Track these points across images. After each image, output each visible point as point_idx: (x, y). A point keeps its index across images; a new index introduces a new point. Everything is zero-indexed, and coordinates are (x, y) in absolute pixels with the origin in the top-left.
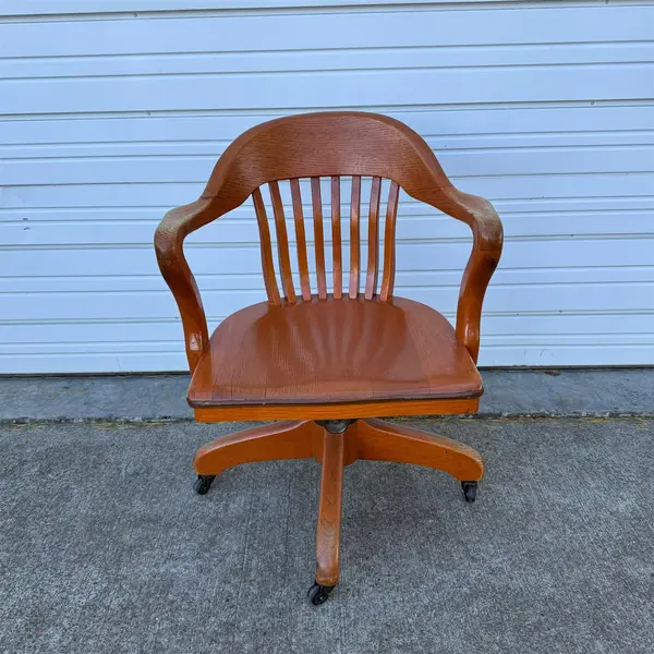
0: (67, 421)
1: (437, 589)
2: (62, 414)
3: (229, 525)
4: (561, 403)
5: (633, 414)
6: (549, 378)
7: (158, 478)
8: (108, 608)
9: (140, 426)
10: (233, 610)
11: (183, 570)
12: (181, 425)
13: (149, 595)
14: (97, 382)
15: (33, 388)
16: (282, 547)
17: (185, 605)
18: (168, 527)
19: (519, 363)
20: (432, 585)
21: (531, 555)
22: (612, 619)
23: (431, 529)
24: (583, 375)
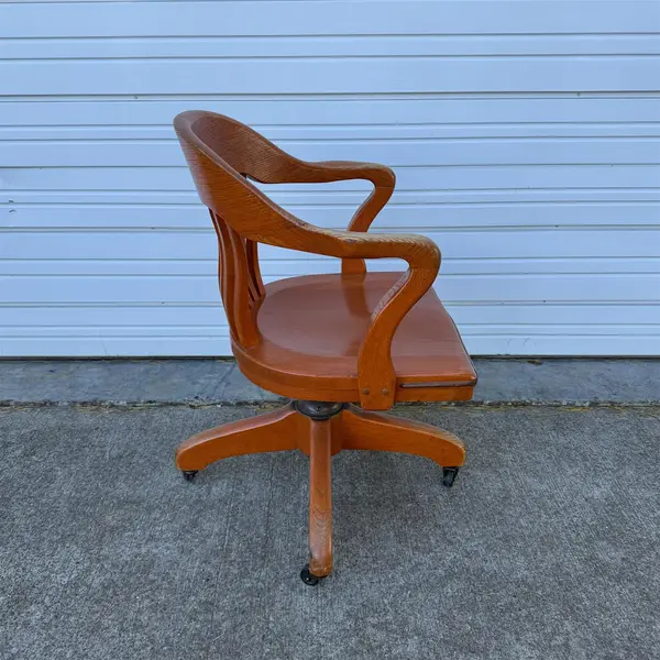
0: (51, 404)
1: (413, 570)
2: (47, 397)
3: (212, 507)
4: (541, 392)
5: (613, 404)
6: (531, 368)
7: (141, 461)
8: (89, 587)
9: (125, 409)
10: (212, 590)
11: (165, 551)
12: (165, 410)
13: (129, 573)
14: (83, 366)
15: (19, 371)
16: (262, 530)
17: (166, 585)
18: (149, 510)
19: (503, 353)
20: (408, 566)
21: (506, 539)
22: (581, 600)
23: (409, 513)
24: (565, 365)
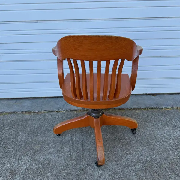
0: (16, 112)
1: (126, 161)
2: (15, 110)
3: (66, 143)
4: (157, 104)
5: (177, 107)
6: (153, 97)
7: (44, 129)
8: (33, 169)
9: (38, 113)
10: (69, 169)
11: (54, 157)
12: (49, 113)
13: (44, 165)
14: (24, 100)
15: (6, 102)
16: (82, 149)
17: (55, 168)
18: (48, 144)
19: (145, 93)
20: (125, 160)
21: (152, 150)
22: (176, 168)
23: (124, 143)
24: (163, 96)
